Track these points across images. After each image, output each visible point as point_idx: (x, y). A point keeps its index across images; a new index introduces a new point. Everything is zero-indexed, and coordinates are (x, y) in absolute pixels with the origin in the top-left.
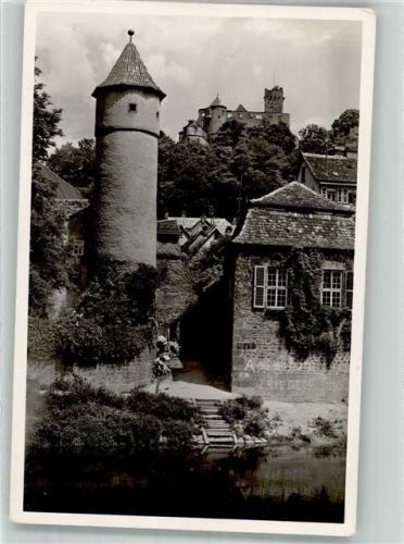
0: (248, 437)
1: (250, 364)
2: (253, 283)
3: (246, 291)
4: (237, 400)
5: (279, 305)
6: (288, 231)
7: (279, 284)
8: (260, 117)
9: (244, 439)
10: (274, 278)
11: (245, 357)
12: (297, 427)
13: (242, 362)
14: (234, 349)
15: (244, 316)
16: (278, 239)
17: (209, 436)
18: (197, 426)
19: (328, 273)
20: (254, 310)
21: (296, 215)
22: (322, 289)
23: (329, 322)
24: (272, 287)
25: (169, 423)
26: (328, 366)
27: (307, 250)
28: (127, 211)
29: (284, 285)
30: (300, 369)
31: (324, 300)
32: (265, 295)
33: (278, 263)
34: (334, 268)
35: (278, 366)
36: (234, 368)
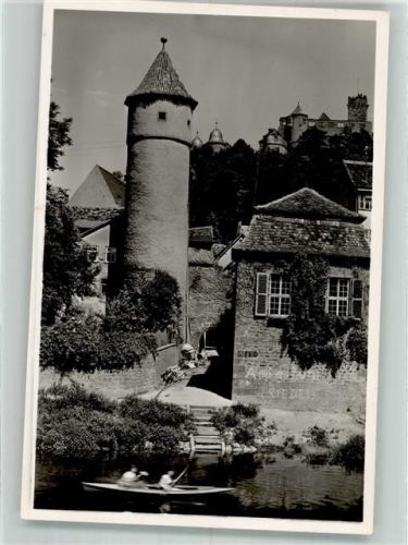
0: (237, 445)
1: (251, 372)
2: (255, 290)
3: (248, 299)
4: (233, 407)
5: (282, 313)
6: (293, 238)
7: (283, 292)
8: (342, 125)
9: (233, 447)
10: (278, 286)
11: (246, 366)
12: (290, 436)
13: (243, 370)
14: (235, 357)
15: (246, 324)
16: (282, 245)
17: (196, 443)
18: (186, 433)
19: (334, 281)
20: (256, 318)
21: (302, 221)
22: (328, 297)
23: (333, 331)
24: (275, 295)
25: (155, 430)
26: (333, 375)
27: (311, 257)
28: (156, 219)
29: (288, 292)
30: (303, 377)
31: (330, 308)
32: (268, 303)
33: (282, 270)
34: (341, 275)
35: (280, 374)
36: (235, 376)
